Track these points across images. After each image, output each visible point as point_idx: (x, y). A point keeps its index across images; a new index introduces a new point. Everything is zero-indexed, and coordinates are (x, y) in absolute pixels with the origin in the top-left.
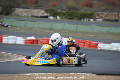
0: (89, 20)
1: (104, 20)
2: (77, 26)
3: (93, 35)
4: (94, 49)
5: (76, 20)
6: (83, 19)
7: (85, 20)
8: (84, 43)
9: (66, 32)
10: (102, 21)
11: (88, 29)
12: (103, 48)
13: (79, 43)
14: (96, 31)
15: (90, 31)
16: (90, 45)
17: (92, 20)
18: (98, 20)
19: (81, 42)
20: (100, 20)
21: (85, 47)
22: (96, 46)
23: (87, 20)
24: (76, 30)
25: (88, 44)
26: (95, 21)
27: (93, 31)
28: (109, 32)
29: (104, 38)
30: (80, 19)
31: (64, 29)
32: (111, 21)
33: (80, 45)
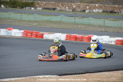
0: (30, 9)
1: (43, 8)
2: (22, 15)
3: (36, 24)
4: (40, 38)
5: (19, 8)
6: (25, 8)
7: (27, 9)
8: (32, 33)
9: (12, 20)
10: (41, 10)
11: (31, 17)
12: (48, 38)
13: (27, 33)
14: (38, 20)
15: (33, 19)
16: (37, 35)
17: (33, 8)
18: (38, 8)
19: (29, 33)
20: (40, 9)
21: (32, 36)
22: (42, 36)
23: (28, 8)
24: (20, 19)
25: (35, 35)
26: (36, 9)
27: (35, 20)
28: (49, 20)
29: (46, 27)
30: (22, 8)
31: (9, 18)
32: (49, 9)
33: (29, 35)
